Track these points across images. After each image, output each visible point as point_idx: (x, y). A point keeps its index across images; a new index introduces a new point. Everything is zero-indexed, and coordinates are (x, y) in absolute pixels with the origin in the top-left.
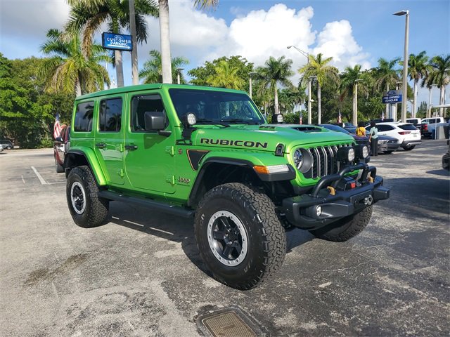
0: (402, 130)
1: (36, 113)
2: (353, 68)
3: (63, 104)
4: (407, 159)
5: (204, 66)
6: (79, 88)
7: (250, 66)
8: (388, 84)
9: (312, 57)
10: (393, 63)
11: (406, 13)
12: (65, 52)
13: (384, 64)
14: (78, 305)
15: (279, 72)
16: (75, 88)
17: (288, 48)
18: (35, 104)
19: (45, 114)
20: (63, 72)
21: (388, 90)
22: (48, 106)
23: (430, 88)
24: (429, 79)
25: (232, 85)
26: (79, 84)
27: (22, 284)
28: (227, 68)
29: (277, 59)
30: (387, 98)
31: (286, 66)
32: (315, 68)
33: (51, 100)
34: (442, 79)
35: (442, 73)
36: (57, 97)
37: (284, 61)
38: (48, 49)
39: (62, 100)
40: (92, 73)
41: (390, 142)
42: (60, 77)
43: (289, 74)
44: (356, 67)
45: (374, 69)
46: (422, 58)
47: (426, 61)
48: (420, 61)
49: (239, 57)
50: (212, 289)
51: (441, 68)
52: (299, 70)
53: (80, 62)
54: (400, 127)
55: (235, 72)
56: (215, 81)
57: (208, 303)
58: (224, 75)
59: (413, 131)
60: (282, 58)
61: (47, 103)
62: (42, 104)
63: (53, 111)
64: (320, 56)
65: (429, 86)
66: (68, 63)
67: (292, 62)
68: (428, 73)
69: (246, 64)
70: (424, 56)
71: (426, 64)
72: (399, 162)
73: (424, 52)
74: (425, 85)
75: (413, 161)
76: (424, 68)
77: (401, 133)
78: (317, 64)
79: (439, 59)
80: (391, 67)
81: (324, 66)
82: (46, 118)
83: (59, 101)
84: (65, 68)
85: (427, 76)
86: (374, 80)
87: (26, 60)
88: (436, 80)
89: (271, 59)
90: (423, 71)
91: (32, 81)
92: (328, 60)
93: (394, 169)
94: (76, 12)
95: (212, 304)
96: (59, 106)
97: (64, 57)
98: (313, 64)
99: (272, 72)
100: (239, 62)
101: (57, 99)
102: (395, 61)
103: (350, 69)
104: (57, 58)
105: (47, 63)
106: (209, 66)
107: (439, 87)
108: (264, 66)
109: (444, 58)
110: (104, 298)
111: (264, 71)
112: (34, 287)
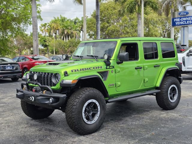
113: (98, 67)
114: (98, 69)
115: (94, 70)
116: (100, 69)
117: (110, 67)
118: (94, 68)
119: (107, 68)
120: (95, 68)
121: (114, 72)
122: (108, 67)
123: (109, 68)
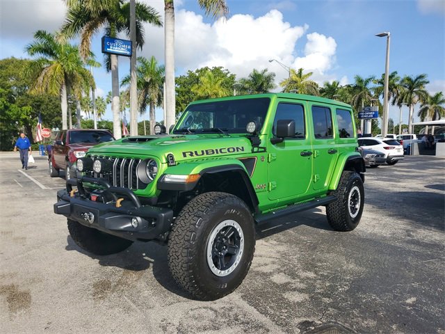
0: (387, 145)
1: (14, 114)
2: (331, 83)
3: (43, 107)
4: (396, 173)
5: (187, 75)
6: (64, 91)
7: (233, 77)
8: (363, 101)
9: (294, 72)
10: (367, 81)
11: (387, 35)
12: (52, 54)
13: (360, 81)
14: (169, 321)
15: (262, 84)
16: (61, 90)
17: (270, 61)
18: (13, 106)
19: (23, 116)
20: (49, 74)
21: (363, 106)
22: (28, 108)
23: (400, 106)
24: (399, 97)
25: (216, 94)
26: (64, 87)
27: (91, 297)
28: (212, 78)
29: (260, 72)
30: (363, 114)
31: (269, 79)
32: (296, 82)
33: (31, 102)
34: (410, 98)
35: (412, 92)
36: (37, 99)
37: (266, 74)
38: (32, 50)
39: (43, 102)
40: (79, 76)
41: (378, 156)
42: (46, 79)
43: (271, 87)
44: (334, 83)
45: (349, 86)
46: (393, 78)
47: (398, 80)
48: (392, 81)
49: (221, 68)
50: (299, 304)
51: (410, 88)
52: (281, 84)
53: (68, 65)
54: (385, 142)
55: (220, 82)
56: (200, 90)
57: (305, 319)
58: (208, 85)
59: (397, 147)
60: (265, 71)
61: (26, 105)
62: (21, 106)
63: (32, 114)
64: (301, 70)
65: (399, 104)
66: (54, 65)
67: (274, 75)
68: (399, 92)
69: (229, 75)
70: (396, 76)
71: (397, 83)
72: (391, 176)
73: (396, 72)
74: (396, 103)
75: (403, 175)
76: (396, 88)
77: (386, 148)
78: (298, 79)
79: (409, 79)
80: (366, 84)
81: (304, 81)
82: (25, 120)
83: (39, 103)
84: (52, 70)
85: (398, 95)
86: (351, 96)
87: (5, 60)
88: (406, 99)
89: (254, 71)
90: (394, 89)
91: (11, 81)
92: (308, 74)
93: (391, 183)
94: (73, 14)
95: (310, 320)
96: (39, 109)
97: (51, 59)
98: (295, 78)
99: (255, 84)
100: (221, 73)
101: (37, 102)
102: (369, 79)
103: (328, 85)
104: (43, 60)
105: (32, 64)
106: (191, 75)
107: (408, 106)
108: (247, 78)
109: (413, 78)
110: (191, 313)
111: (247, 83)
112: (107, 300)
113: (237, 148)
114: (236, 152)
115: (228, 153)
116: (240, 152)
117: (260, 150)
118: (228, 149)
119: (253, 152)
120: (231, 150)
121: (265, 159)
122: (256, 149)
123: (258, 152)
